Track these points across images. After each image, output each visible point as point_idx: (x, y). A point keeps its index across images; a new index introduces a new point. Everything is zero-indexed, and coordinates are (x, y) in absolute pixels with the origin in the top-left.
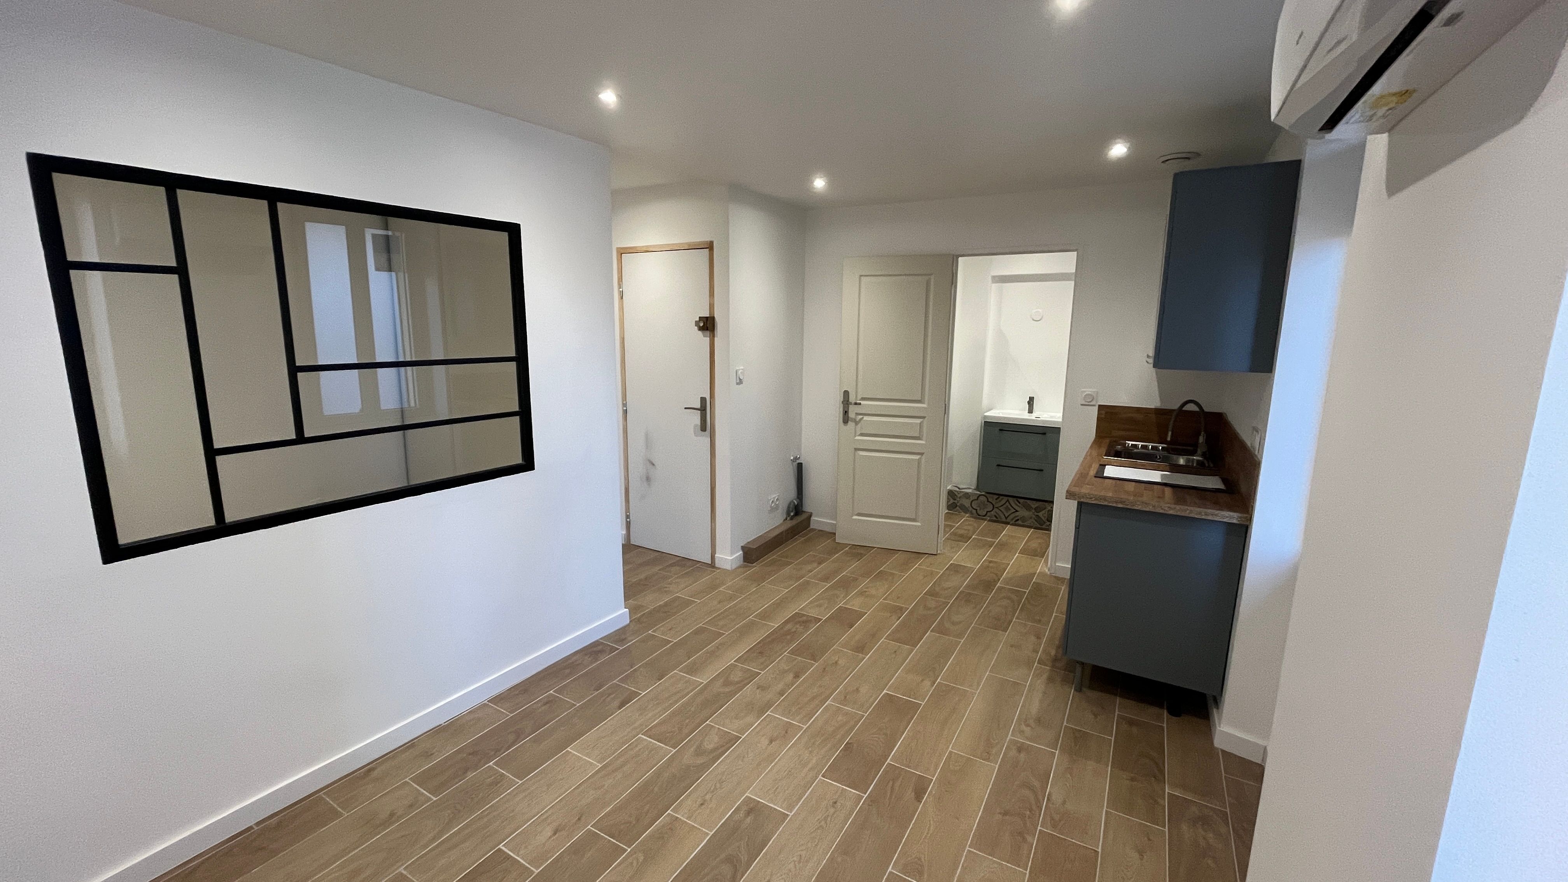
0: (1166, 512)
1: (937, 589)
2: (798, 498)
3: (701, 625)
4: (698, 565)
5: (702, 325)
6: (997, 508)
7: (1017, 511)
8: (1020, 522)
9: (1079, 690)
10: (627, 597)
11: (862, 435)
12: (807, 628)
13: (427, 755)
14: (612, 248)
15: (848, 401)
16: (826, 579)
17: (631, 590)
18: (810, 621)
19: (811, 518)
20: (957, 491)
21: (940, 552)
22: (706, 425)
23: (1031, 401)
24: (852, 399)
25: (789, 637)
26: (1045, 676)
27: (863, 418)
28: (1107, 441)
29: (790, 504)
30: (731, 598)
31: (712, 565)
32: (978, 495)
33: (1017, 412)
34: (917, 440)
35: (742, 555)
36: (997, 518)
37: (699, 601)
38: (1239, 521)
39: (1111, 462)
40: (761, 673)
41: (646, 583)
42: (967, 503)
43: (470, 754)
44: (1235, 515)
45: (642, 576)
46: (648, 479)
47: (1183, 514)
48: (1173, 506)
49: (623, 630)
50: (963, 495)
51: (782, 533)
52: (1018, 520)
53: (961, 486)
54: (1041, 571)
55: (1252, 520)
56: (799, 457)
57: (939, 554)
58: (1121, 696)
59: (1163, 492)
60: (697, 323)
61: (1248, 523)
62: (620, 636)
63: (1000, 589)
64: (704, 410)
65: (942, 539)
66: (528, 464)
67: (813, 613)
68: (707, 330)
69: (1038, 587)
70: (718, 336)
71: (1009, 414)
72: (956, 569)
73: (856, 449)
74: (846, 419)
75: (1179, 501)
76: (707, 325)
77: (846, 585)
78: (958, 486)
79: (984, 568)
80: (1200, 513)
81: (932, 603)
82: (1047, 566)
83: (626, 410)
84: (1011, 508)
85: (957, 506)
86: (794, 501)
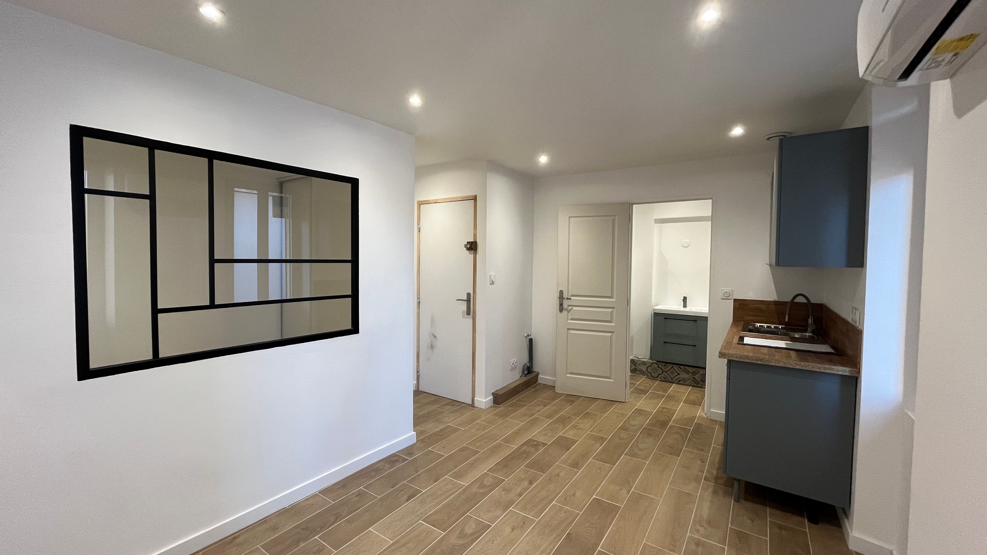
0: (794, 367)
1: (627, 425)
2: (530, 362)
3: (464, 445)
4: (462, 405)
5: (469, 246)
6: (665, 372)
7: (679, 374)
8: (681, 382)
9: (737, 500)
10: (415, 425)
11: (572, 319)
12: (537, 450)
13: (275, 529)
14: (414, 200)
15: (563, 297)
16: (549, 417)
17: (418, 421)
18: (539, 445)
19: (539, 376)
20: (637, 360)
21: (628, 401)
22: (470, 311)
23: (685, 299)
24: (565, 296)
25: (524, 455)
26: (711, 489)
27: (573, 308)
28: (742, 323)
29: (524, 366)
30: (485, 428)
31: (472, 405)
32: (652, 363)
33: (676, 307)
34: (610, 323)
35: (493, 399)
36: (665, 379)
37: (464, 429)
38: (850, 373)
39: (747, 335)
40: (505, 480)
41: (428, 416)
42: (644, 368)
43: (303, 529)
44: (847, 369)
45: (426, 412)
46: (432, 347)
47: (807, 369)
48: (798, 363)
49: (412, 446)
50: (641, 363)
51: (519, 385)
52: (680, 380)
53: (639, 357)
54: (700, 415)
55: (860, 373)
56: (530, 335)
57: (627, 402)
58: (771, 507)
59: (789, 353)
60: (466, 246)
61: (858, 375)
62: (409, 451)
63: (672, 427)
64: (469, 301)
65: (628, 391)
66: (355, 329)
67: (541, 439)
68: (472, 250)
69: (698, 425)
70: (479, 254)
71: (670, 308)
72: (639, 412)
73: (568, 329)
74: (561, 309)
75: (802, 360)
76: (472, 247)
77: (563, 421)
78: (638, 357)
79: (660, 412)
80: (820, 368)
81: (624, 435)
82: (704, 412)
83: (419, 301)
84: (675, 372)
85: (637, 370)
86: (527, 364)
